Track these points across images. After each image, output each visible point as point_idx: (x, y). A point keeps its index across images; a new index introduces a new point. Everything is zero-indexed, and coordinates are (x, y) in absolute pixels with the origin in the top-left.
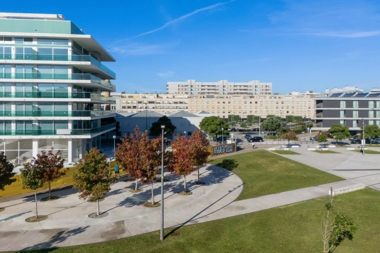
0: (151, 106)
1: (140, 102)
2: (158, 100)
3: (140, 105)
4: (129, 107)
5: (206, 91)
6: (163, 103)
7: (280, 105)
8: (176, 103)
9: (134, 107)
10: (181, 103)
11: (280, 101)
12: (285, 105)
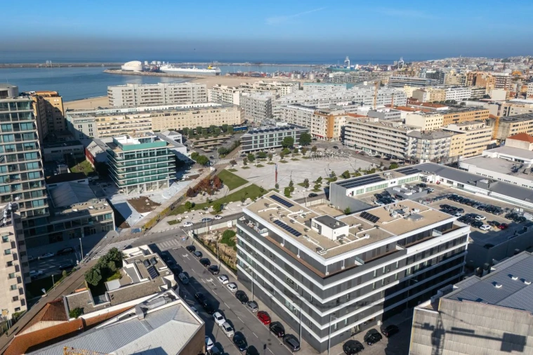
0: (122, 126)
1: (113, 124)
2: (127, 121)
3: (113, 126)
4: (104, 129)
5: (149, 94)
6: (132, 123)
7: (218, 117)
8: (142, 122)
9: (108, 128)
10: (145, 121)
11: (218, 114)
12: (221, 117)
